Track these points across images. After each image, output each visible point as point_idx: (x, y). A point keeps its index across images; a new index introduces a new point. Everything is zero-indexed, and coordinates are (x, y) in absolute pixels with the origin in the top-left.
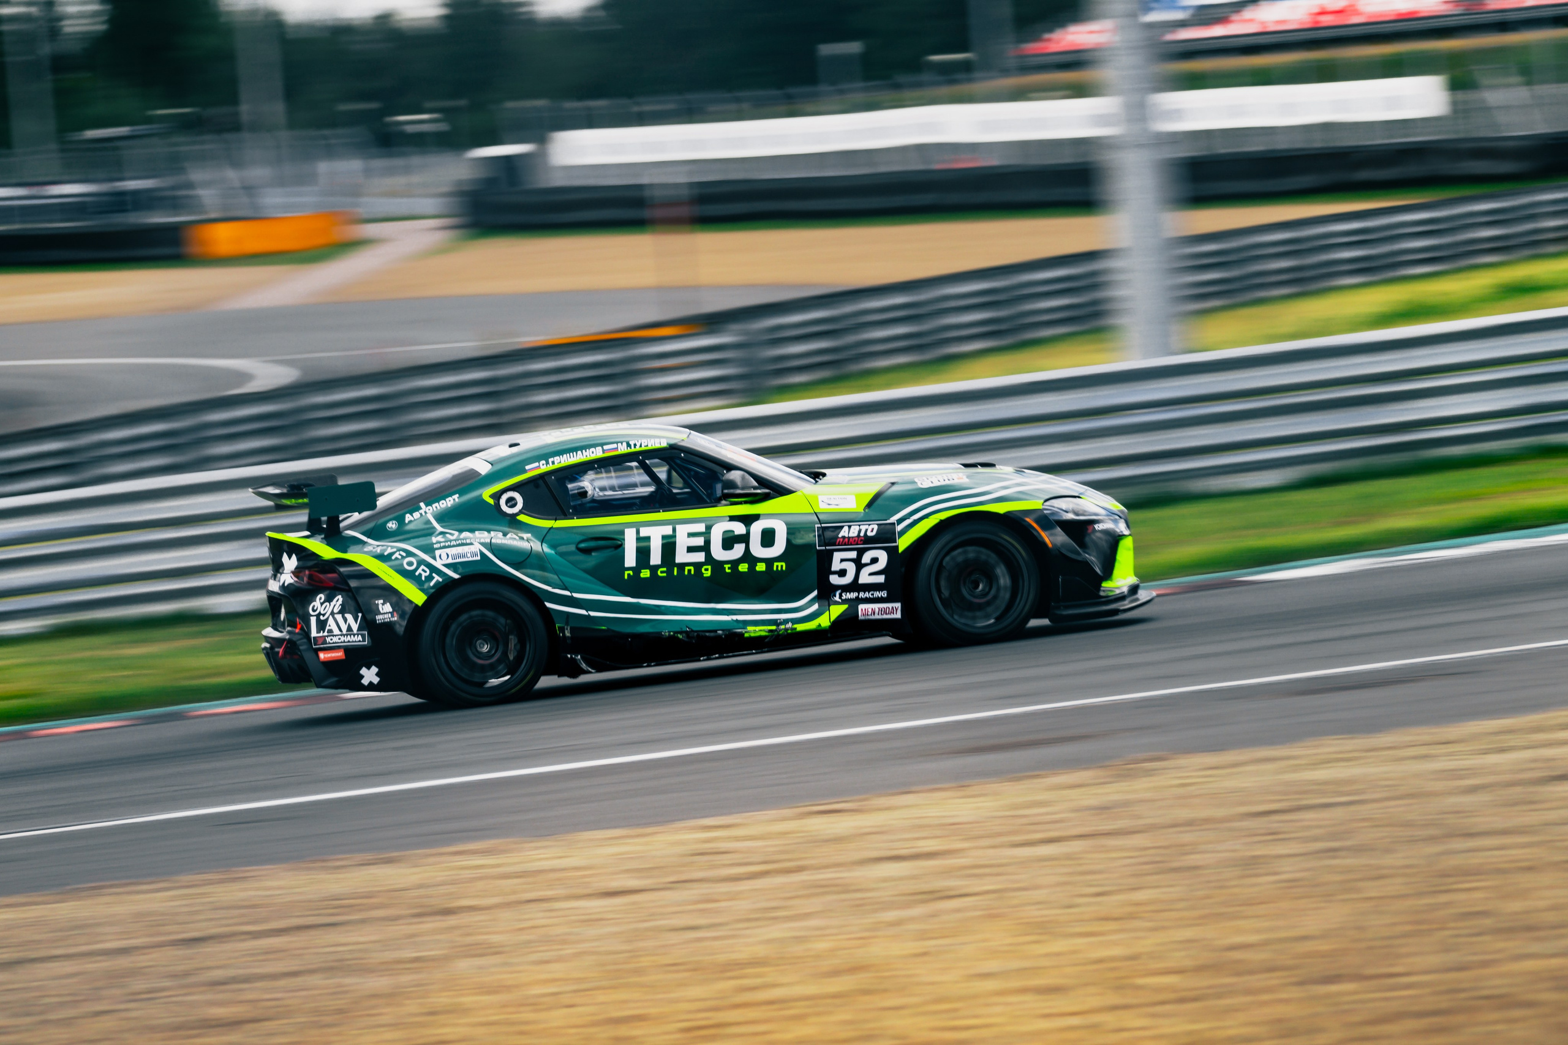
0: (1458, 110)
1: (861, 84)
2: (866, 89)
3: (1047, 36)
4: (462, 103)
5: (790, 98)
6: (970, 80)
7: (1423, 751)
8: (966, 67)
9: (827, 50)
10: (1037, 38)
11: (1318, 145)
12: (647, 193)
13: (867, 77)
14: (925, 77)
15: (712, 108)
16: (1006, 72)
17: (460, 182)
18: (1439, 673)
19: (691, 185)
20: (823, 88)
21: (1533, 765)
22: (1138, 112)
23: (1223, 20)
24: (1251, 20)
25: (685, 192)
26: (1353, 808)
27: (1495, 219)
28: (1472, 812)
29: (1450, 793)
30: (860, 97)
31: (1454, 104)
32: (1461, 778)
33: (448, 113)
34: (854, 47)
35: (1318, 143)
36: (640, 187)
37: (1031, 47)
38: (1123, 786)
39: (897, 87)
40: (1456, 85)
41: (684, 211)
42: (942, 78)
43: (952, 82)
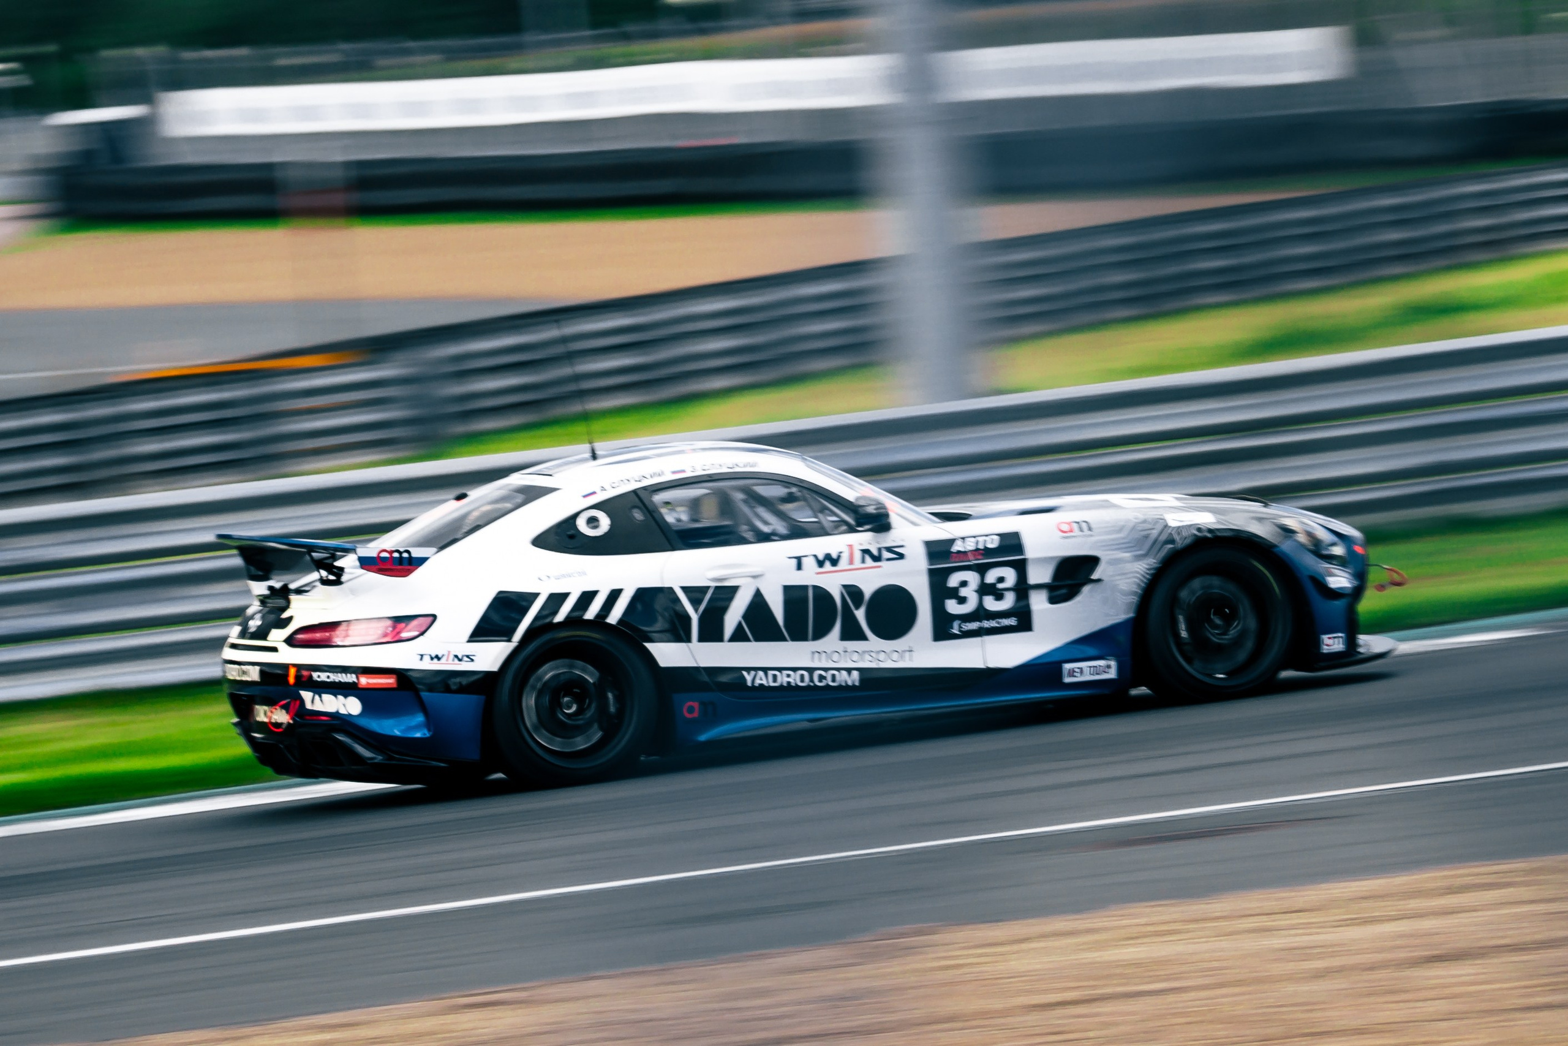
0: (1364, 72)
1: (589, 33)
2: (596, 39)
4: (51, 48)
8: (718, 12)
12: (278, 174)
13: (595, 25)
14: (663, 25)
15: (382, 62)
16: (774, 20)
17: (36, 158)
18: (1301, 817)
19: (348, 165)
20: (528, 38)
21: (1399, 942)
25: (339, 174)
26: (1171, 998)
27: (1401, 218)
28: (1324, 1003)
29: (1291, 978)
30: (585, 50)
31: (1357, 65)
32: (1308, 958)
33: (29, 62)
36: (269, 167)
38: (869, 969)
39: (627, 37)
41: (339, 199)
42: (689, 26)
43: (703, 32)
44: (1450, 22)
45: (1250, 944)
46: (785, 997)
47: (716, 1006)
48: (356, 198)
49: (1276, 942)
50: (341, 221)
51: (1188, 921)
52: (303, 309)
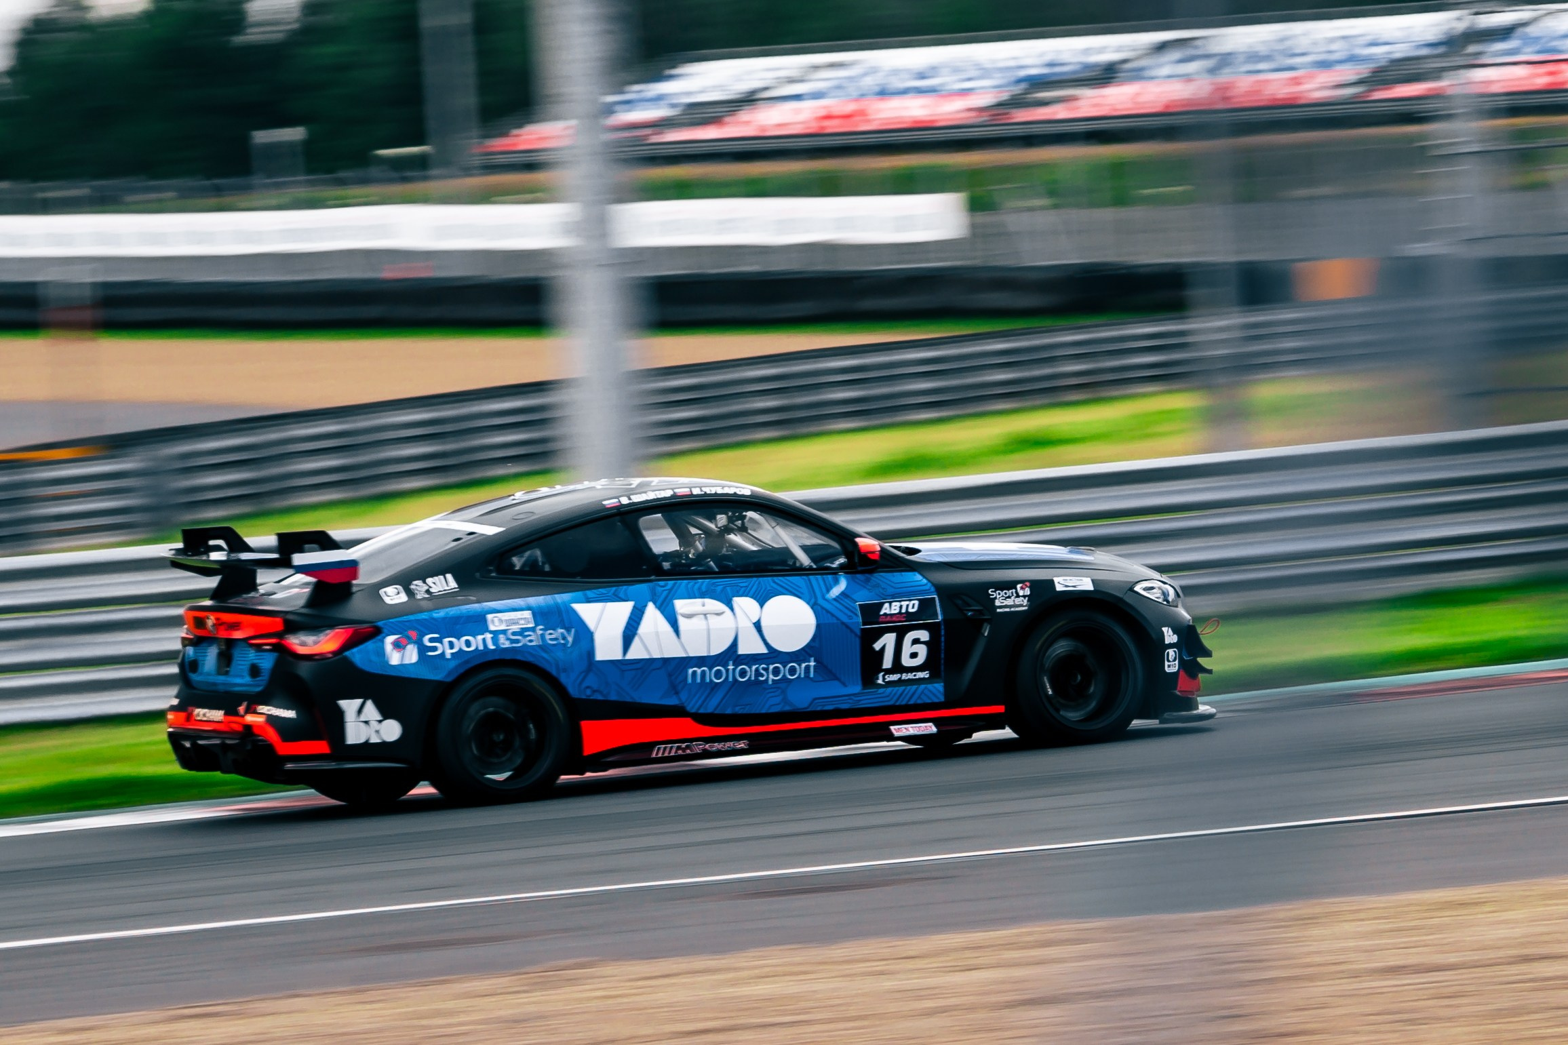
0: (977, 234)
1: (302, 178)
2: (311, 183)
3: (515, 132)
5: (218, 191)
6: (426, 178)
7: (880, 966)
8: (421, 163)
9: (262, 137)
10: (505, 134)
11: (820, 268)
12: (40, 292)
13: (310, 171)
14: (374, 171)
15: (130, 198)
16: (467, 171)
19: (95, 285)
20: (256, 180)
22: (598, 226)
23: (715, 120)
24: (748, 123)
25: (88, 293)
27: (1010, 360)
30: (302, 192)
31: (973, 226)
32: (920, 998)
34: (295, 134)
35: (821, 266)
36: (33, 285)
37: (498, 144)
38: (537, 996)
39: (342, 183)
40: (976, 205)
41: (87, 315)
42: (394, 175)
43: (405, 180)
44: (1052, 193)
45: (870, 984)
46: (463, 1018)
47: (406, 1023)
48: (101, 314)
49: (888, 984)
50: (89, 334)
51: (813, 963)
52: (57, 407)
